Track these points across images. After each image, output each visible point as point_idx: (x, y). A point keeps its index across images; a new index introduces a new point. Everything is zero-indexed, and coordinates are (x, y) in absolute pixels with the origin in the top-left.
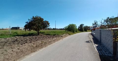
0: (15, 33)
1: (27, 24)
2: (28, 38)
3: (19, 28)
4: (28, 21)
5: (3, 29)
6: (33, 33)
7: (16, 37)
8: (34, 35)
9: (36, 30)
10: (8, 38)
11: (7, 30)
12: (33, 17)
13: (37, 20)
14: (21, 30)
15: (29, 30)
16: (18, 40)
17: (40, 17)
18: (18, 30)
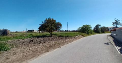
0: (31, 34)
1: (40, 26)
2: (42, 39)
3: (34, 31)
4: (42, 23)
5: (21, 32)
6: (46, 35)
7: (32, 38)
8: (47, 37)
9: (49, 32)
10: (25, 39)
11: (24, 32)
12: (46, 19)
13: (50, 22)
14: (35, 32)
15: (43, 32)
16: (34, 40)
17: (52, 19)
18: (33, 32)
